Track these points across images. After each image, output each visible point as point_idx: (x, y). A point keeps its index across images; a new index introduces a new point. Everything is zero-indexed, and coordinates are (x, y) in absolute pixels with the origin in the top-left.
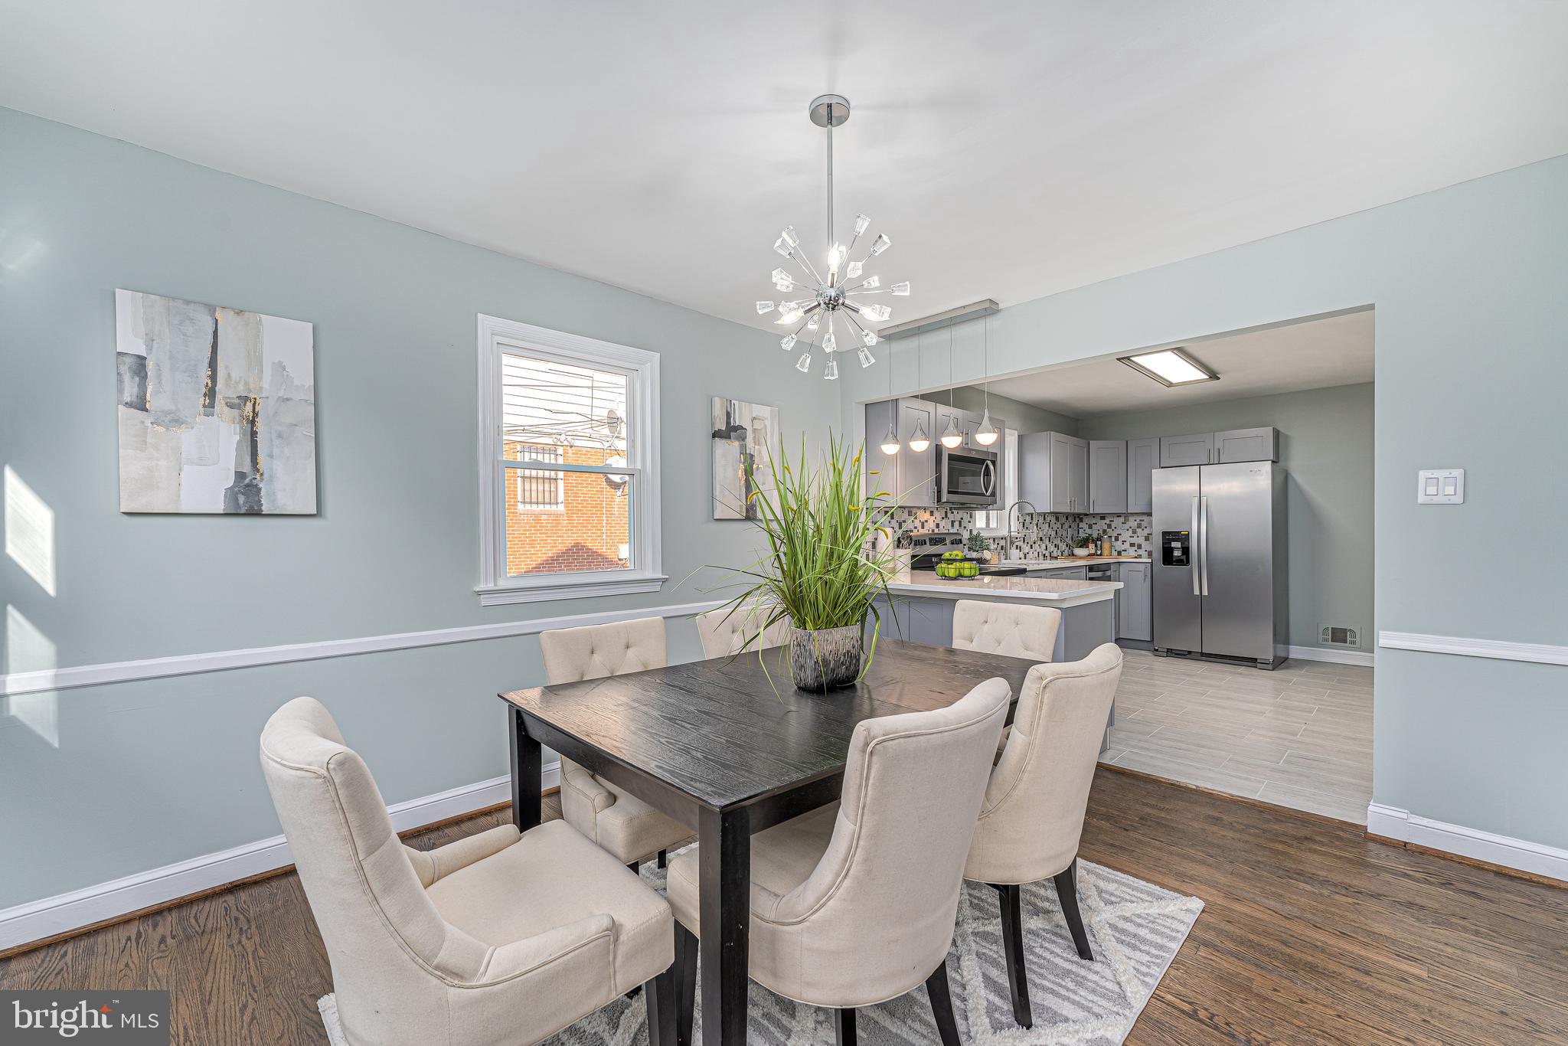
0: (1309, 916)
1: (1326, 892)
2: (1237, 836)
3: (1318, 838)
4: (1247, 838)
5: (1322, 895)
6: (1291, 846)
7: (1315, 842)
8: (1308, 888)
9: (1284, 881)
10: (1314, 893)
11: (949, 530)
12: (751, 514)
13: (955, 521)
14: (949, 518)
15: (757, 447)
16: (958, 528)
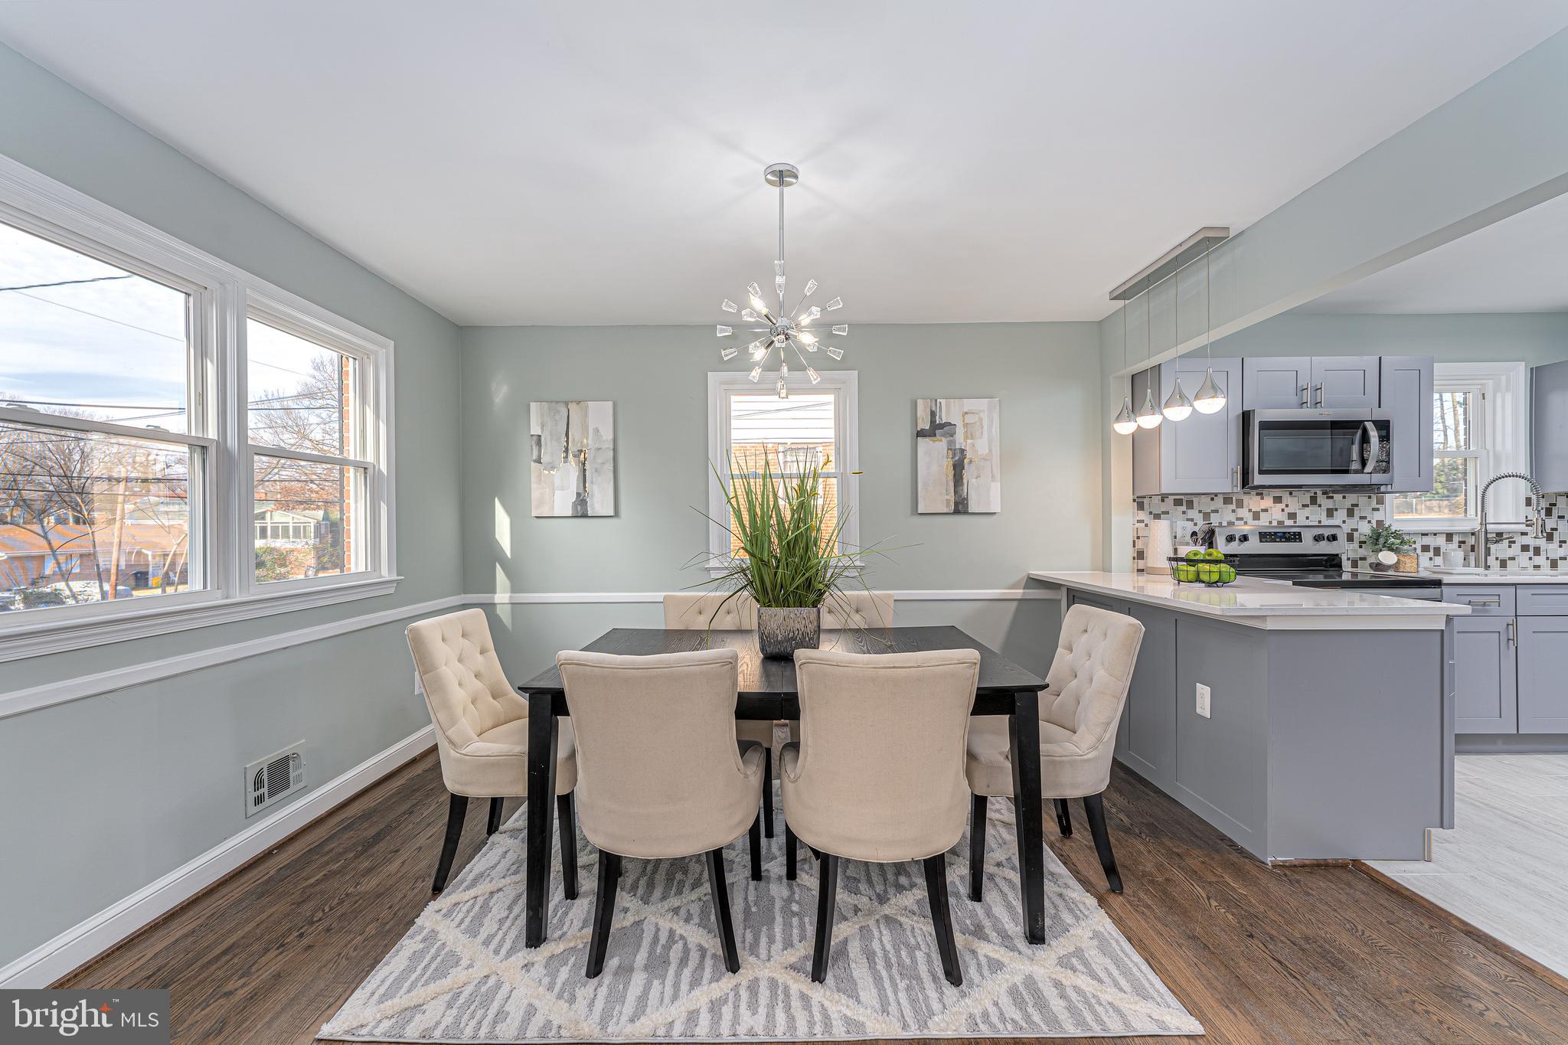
11: (1320, 522)
12: (961, 507)
13: (1336, 510)
14: (1320, 506)
15: (969, 441)
16: (1345, 518)
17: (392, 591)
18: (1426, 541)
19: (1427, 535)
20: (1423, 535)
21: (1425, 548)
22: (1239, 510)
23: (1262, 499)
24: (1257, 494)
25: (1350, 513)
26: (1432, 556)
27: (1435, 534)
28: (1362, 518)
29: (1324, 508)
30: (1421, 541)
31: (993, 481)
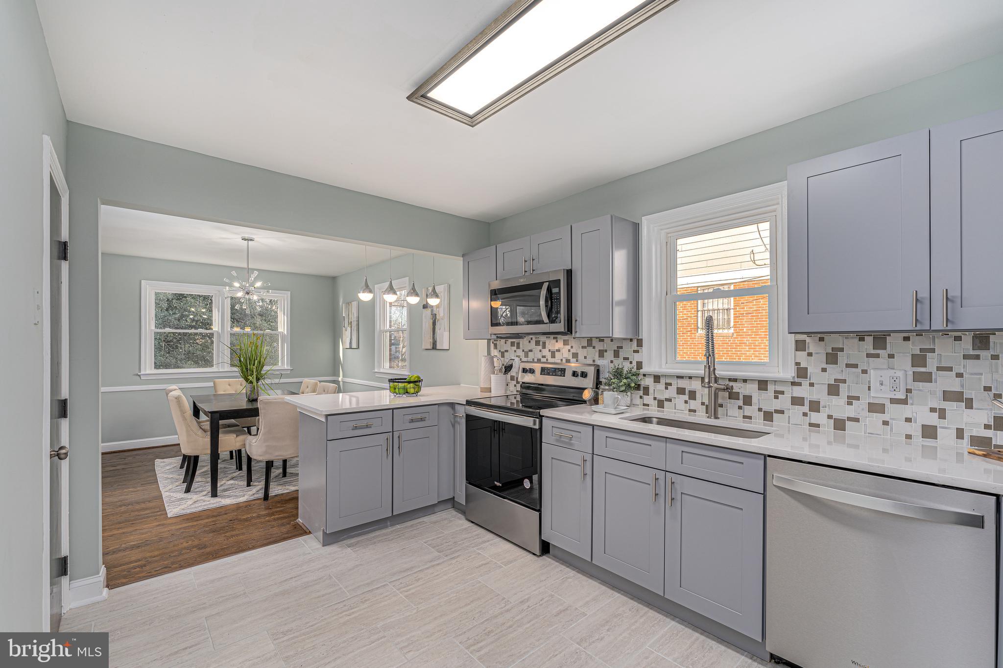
0: (127, 534)
1: (123, 546)
2: (180, 546)
3: (138, 569)
4: (176, 548)
5: (125, 544)
6: (151, 557)
7: (138, 567)
8: (132, 543)
9: (145, 540)
10: (128, 543)
11: (594, 361)
12: (434, 347)
13: (606, 351)
14: (594, 348)
15: (438, 309)
16: (613, 359)
17: (289, 373)
18: (682, 383)
19: (682, 377)
20: (678, 377)
21: (681, 391)
22: (543, 350)
23: (557, 342)
24: (554, 338)
25: (616, 354)
26: (687, 399)
27: (690, 378)
28: (626, 359)
29: (597, 349)
30: (677, 383)
31: (444, 331)
